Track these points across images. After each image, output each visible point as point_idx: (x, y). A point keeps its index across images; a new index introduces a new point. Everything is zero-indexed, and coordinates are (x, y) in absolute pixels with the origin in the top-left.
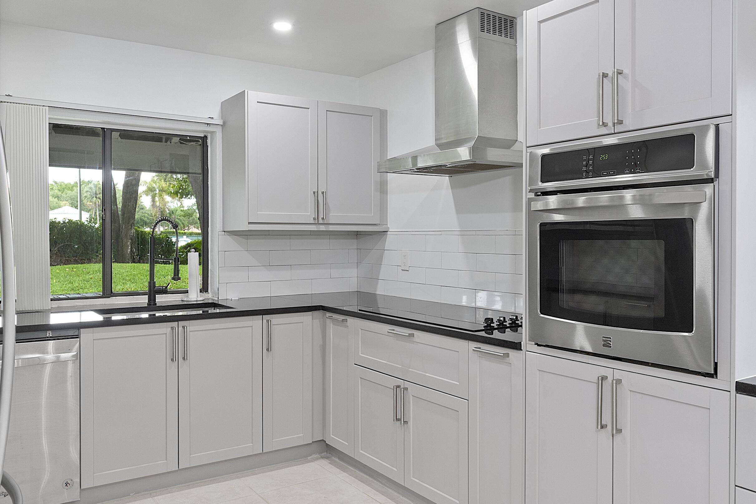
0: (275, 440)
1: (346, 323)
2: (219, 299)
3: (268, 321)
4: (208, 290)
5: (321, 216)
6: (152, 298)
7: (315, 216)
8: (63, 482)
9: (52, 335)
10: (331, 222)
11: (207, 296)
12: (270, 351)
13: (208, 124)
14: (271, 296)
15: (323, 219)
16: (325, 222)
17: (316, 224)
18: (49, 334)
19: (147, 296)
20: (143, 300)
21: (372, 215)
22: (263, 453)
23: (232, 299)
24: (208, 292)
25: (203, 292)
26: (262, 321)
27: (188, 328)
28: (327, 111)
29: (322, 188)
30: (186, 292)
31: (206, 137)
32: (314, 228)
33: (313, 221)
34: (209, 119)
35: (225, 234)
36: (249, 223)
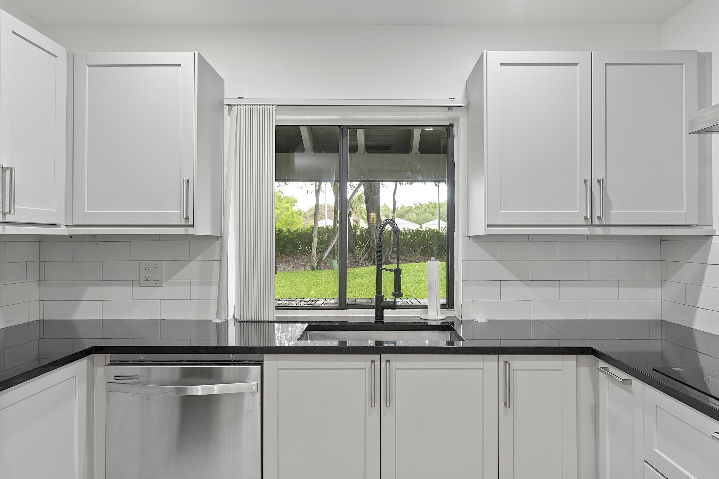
1: (630, 385)
2: (463, 319)
3: (506, 362)
4: (454, 307)
5: (596, 214)
7: (587, 214)
9: (236, 359)
10: (612, 222)
11: (452, 313)
12: (508, 407)
13: (450, 107)
14: (532, 319)
15: (599, 218)
16: (604, 223)
17: (588, 226)
18: (232, 357)
19: (374, 309)
21: (685, 211)
23: (477, 320)
24: (453, 309)
25: (447, 309)
26: (497, 362)
27: (393, 364)
28: (606, 64)
29: (599, 174)
30: (426, 307)
31: (452, 125)
32: (585, 231)
33: (583, 222)
34: (450, 101)
35: (471, 240)
36: (488, 226)
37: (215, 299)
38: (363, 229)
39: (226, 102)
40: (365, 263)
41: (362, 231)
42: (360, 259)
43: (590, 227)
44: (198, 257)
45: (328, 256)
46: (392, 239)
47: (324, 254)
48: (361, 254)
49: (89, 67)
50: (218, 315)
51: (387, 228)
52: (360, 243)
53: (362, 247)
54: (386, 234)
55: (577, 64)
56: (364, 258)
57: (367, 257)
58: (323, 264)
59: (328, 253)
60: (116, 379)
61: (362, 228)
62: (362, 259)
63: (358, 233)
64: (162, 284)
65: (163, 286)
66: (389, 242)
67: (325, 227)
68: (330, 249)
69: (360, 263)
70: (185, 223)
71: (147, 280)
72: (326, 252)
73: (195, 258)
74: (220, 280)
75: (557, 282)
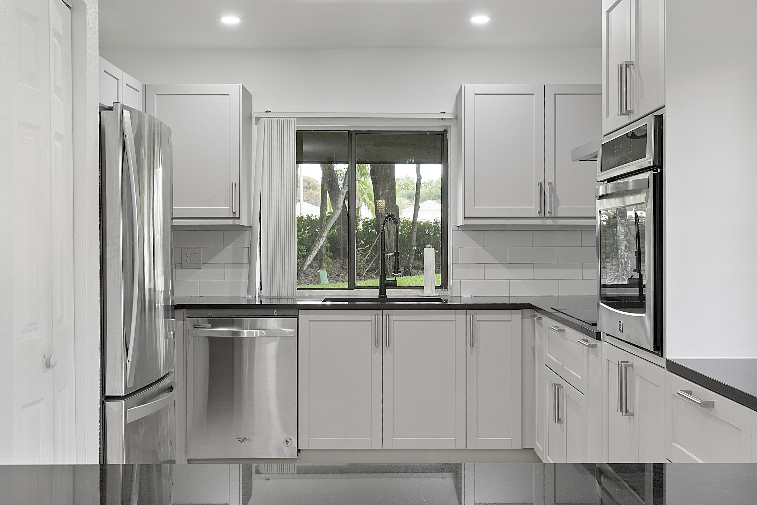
0: (479, 439)
2: (453, 295)
4: (447, 286)
5: (547, 209)
6: (383, 291)
7: (540, 209)
8: (284, 440)
9: (278, 314)
10: (559, 216)
11: (446, 293)
13: (442, 119)
14: (510, 295)
15: (550, 212)
16: (553, 216)
17: (543, 218)
18: (276, 312)
19: (379, 290)
20: (376, 294)
22: (465, 450)
23: (464, 296)
24: (447, 288)
25: (442, 289)
26: (465, 316)
27: (391, 317)
28: (555, 94)
29: (550, 179)
30: (422, 288)
31: (446, 131)
32: (539, 222)
33: (537, 215)
34: (441, 114)
35: (460, 229)
36: (465, 218)
37: (245, 279)
38: (368, 220)
39: (254, 115)
40: (370, 275)
41: (366, 224)
42: (364, 269)
43: (543, 219)
44: (231, 244)
45: (311, 266)
46: (415, 237)
47: (306, 260)
48: (364, 261)
49: (158, 96)
50: (249, 293)
51: (407, 219)
52: (363, 243)
53: (365, 251)
54: (406, 229)
55: (533, 94)
56: (369, 267)
57: (374, 266)
58: (303, 278)
59: (311, 260)
60: (194, 327)
61: (366, 218)
62: (367, 270)
63: (361, 227)
64: (201, 267)
65: (201, 269)
66: (410, 240)
67: (305, 217)
68: (315, 252)
69: (364, 275)
70: (233, 216)
71: (188, 263)
72: (309, 258)
73: (228, 245)
74: (250, 263)
75: (532, 265)
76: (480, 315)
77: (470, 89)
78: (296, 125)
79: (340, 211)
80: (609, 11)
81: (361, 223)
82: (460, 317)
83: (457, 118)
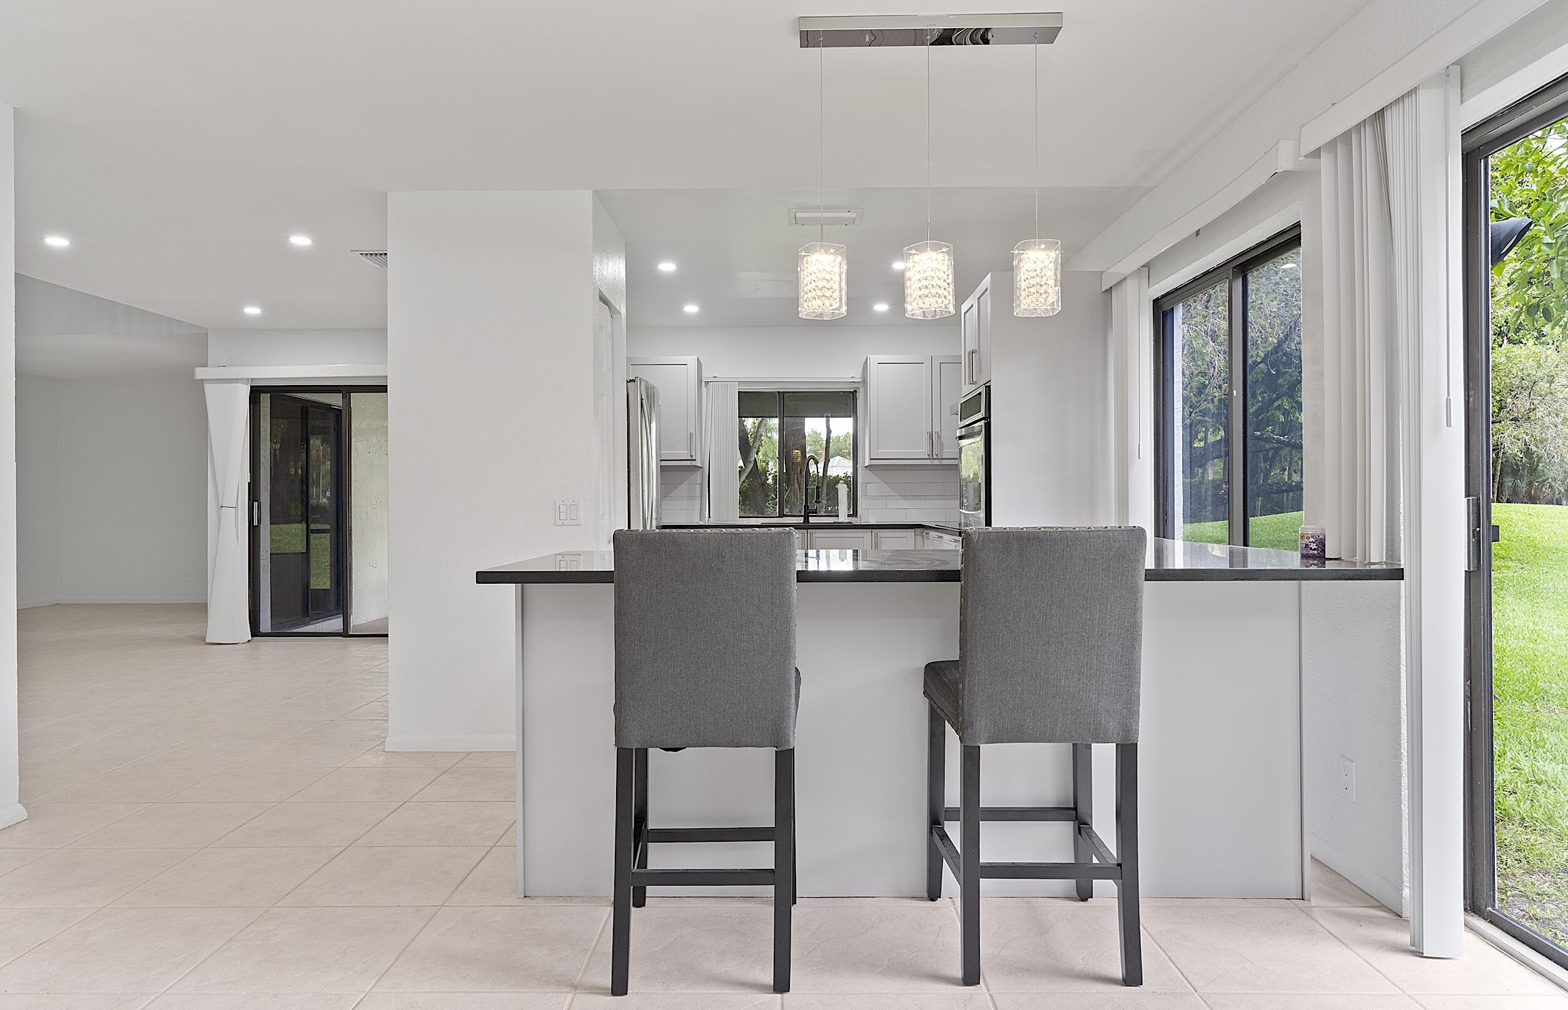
2: (861, 519)
5: (935, 452)
7: (930, 452)
10: (944, 457)
13: (852, 382)
15: (937, 454)
16: (939, 457)
20: (801, 520)
24: (856, 516)
25: (853, 515)
26: (870, 531)
27: (814, 535)
28: (940, 363)
29: (936, 429)
30: (838, 516)
31: (856, 391)
32: (928, 462)
33: (927, 457)
34: (852, 378)
35: (866, 469)
36: (871, 459)
37: (697, 509)
43: (931, 460)
44: (686, 481)
50: (700, 520)
51: (817, 473)
54: (816, 482)
55: (923, 364)
70: (692, 458)
73: (684, 482)
74: (701, 497)
75: (923, 497)
76: (883, 533)
77: (874, 359)
78: (737, 387)
79: (752, 464)
80: (965, 314)
81: (770, 477)
82: (867, 534)
83: (864, 381)
